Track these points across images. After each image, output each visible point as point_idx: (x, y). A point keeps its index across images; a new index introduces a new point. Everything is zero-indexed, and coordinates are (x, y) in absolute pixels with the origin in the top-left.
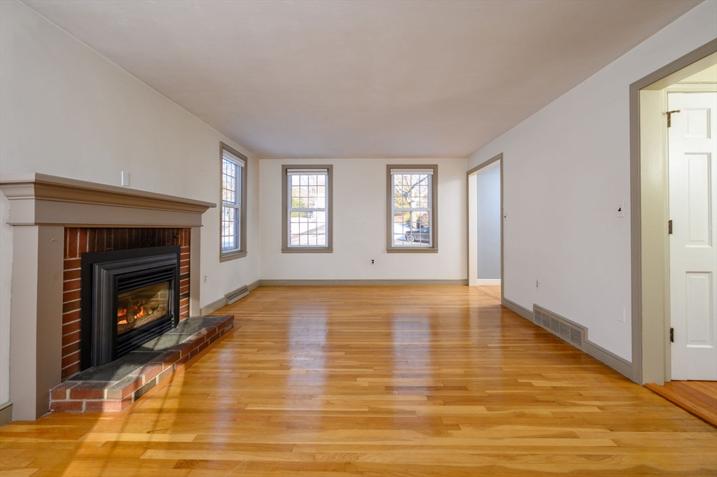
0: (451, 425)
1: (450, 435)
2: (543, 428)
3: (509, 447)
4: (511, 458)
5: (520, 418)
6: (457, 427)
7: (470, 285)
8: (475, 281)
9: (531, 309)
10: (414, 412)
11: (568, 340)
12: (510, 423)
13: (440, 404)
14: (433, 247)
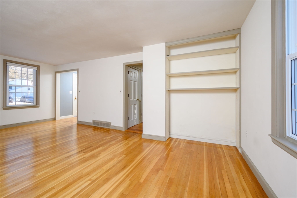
0: (98, 154)
1: (100, 156)
2: (116, 145)
3: (114, 151)
4: (116, 152)
5: (111, 145)
6: (100, 154)
7: (56, 120)
8: (58, 117)
9: (92, 122)
10: (85, 157)
11: (106, 127)
12: (110, 147)
13: (90, 152)
14: (36, 105)
